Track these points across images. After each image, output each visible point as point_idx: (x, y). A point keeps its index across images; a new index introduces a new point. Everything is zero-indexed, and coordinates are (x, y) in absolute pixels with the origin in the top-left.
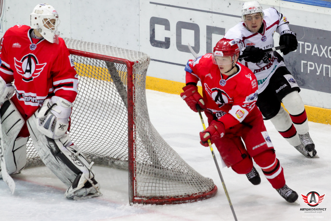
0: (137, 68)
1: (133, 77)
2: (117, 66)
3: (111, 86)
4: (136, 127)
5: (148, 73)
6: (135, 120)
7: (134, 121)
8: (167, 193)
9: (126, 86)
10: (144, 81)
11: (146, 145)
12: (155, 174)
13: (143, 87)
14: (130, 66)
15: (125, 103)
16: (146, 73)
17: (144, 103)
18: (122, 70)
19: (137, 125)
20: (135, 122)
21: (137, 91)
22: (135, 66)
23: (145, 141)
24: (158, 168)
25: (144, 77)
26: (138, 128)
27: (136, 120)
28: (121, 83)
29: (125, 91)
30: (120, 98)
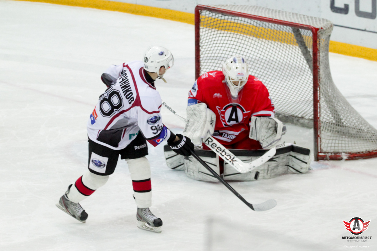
0: (322, 33)
1: (318, 42)
2: (303, 32)
3: (297, 50)
4: (321, 88)
5: (332, 38)
6: (320, 82)
7: (318, 83)
8: (349, 149)
9: (310, 50)
10: (327, 45)
11: (329, 105)
12: (338, 132)
13: (327, 50)
14: (315, 32)
15: (310, 66)
16: (329, 39)
17: (327, 67)
18: (307, 35)
19: (321, 86)
20: (320, 84)
21: (321, 55)
22: (320, 32)
23: (329, 102)
24: (341, 126)
25: (328, 43)
26: (322, 89)
27: (321, 82)
28: (306, 48)
29: (310, 54)
30: (305, 62)
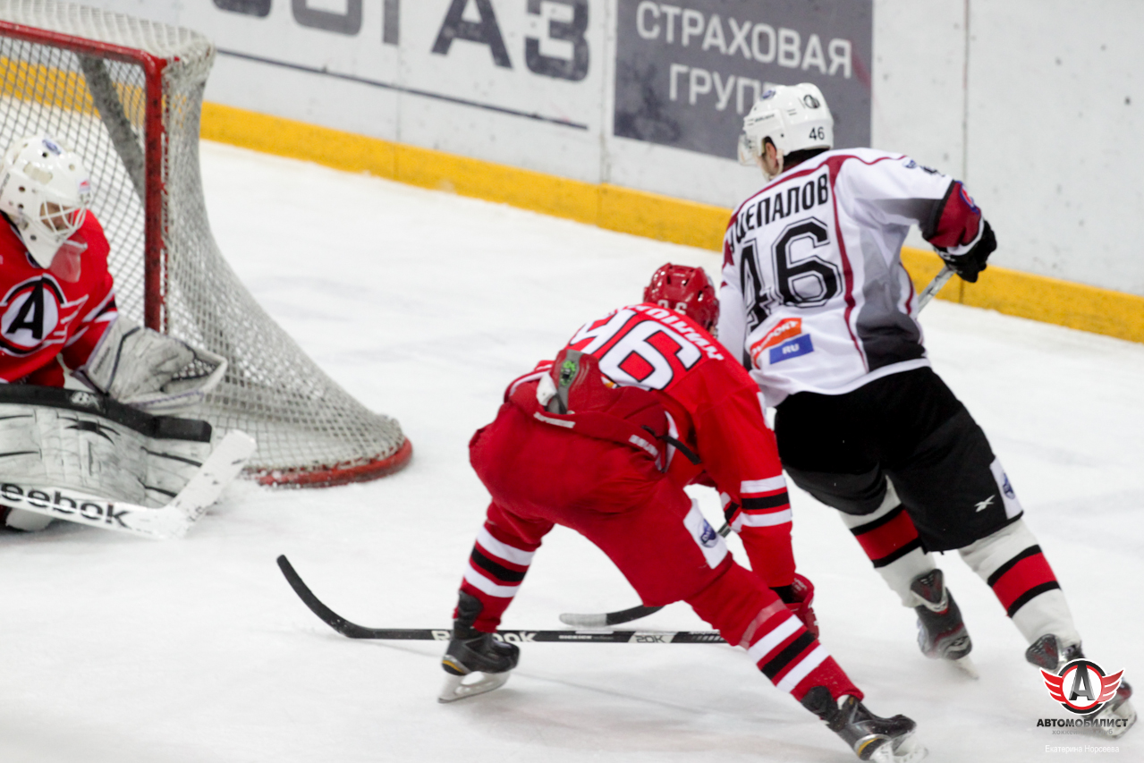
0: (176, 76)
1: (164, 105)
2: (115, 69)
3: (95, 130)
4: (171, 257)
5: (208, 94)
6: (167, 237)
7: (163, 238)
8: (260, 459)
9: (138, 129)
10: (194, 116)
11: (199, 312)
12: (226, 401)
13: (193, 136)
14: (156, 72)
15: (136, 184)
16: (200, 95)
17: (193, 185)
18: (129, 82)
19: (172, 250)
20: (166, 243)
21: (174, 145)
22: (172, 70)
23: (196, 302)
24: (235, 382)
25: (197, 107)
26: (174, 258)
27: (170, 236)
28: (124, 123)
29: (137, 145)
30: (122, 169)
